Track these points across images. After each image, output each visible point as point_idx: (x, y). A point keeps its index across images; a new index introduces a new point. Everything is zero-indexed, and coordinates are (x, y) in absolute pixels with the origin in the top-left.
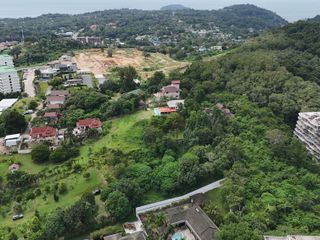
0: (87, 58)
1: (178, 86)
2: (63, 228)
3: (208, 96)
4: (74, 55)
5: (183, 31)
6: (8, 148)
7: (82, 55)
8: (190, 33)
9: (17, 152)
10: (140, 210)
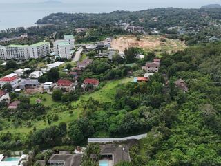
0: (123, 40)
1: (158, 63)
2: (41, 140)
3: (178, 73)
4: (116, 38)
5: (207, 25)
6: (44, 90)
7: (121, 38)
8: (213, 26)
9: (46, 93)
10: (90, 140)
